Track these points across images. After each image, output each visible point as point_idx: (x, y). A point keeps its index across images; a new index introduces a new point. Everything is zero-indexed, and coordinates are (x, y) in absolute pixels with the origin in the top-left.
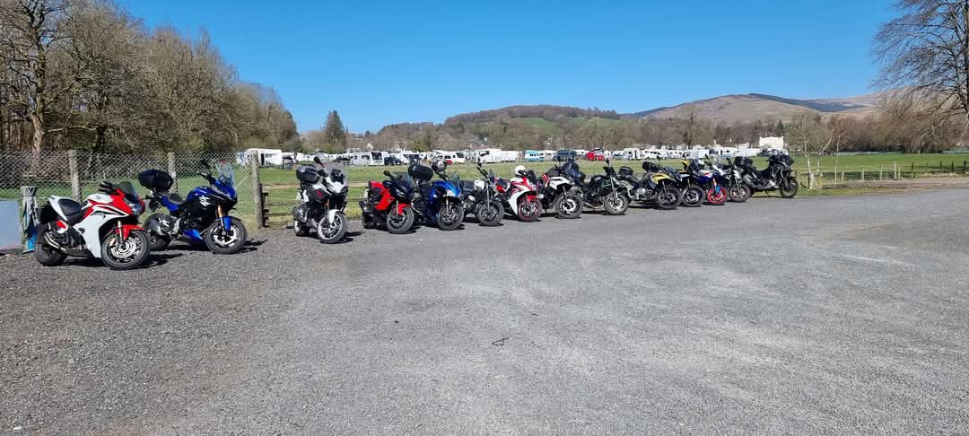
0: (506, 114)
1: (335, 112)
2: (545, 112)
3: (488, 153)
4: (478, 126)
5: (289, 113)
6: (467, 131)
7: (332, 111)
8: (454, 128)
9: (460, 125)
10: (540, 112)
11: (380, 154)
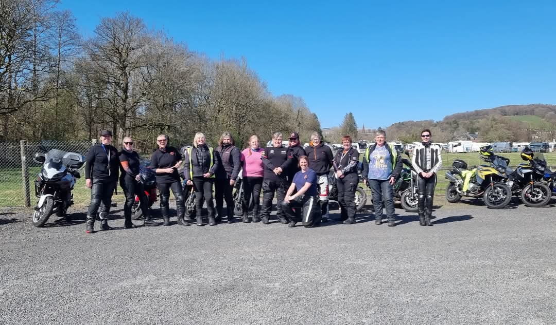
0: (498, 111)
1: (351, 114)
2: (537, 110)
3: (460, 144)
4: (472, 123)
5: (315, 115)
6: (461, 127)
7: (348, 113)
8: (450, 124)
9: (455, 122)
10: (531, 111)
11: (366, 144)
